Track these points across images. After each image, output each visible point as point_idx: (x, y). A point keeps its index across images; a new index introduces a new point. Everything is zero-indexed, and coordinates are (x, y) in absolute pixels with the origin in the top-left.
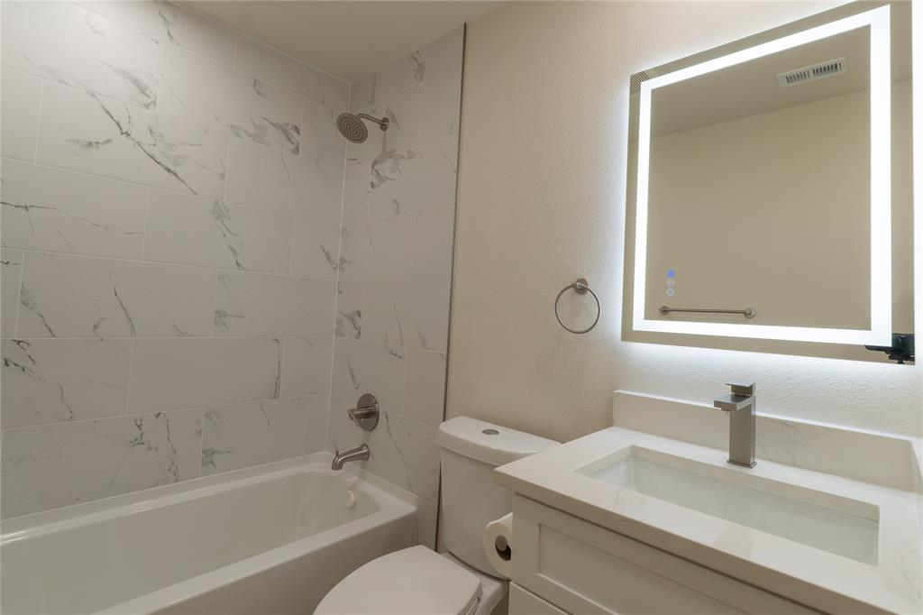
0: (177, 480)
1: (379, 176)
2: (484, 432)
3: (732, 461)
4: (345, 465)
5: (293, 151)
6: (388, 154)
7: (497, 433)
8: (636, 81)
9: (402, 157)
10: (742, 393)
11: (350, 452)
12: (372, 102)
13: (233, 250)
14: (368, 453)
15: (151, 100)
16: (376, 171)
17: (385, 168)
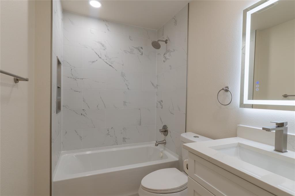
0: (117, 145)
1: (166, 58)
2: (194, 137)
3: (276, 150)
4: (159, 145)
5: (141, 55)
6: (168, 51)
7: (198, 137)
8: (245, 12)
9: (172, 51)
10: (281, 125)
11: (159, 142)
12: (163, 35)
13: (127, 85)
14: (166, 142)
15: (105, 48)
16: (165, 57)
17: (167, 56)
